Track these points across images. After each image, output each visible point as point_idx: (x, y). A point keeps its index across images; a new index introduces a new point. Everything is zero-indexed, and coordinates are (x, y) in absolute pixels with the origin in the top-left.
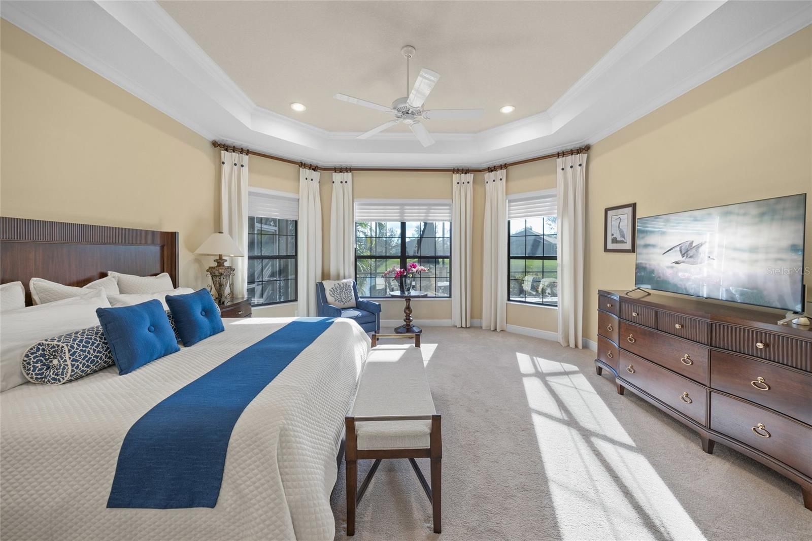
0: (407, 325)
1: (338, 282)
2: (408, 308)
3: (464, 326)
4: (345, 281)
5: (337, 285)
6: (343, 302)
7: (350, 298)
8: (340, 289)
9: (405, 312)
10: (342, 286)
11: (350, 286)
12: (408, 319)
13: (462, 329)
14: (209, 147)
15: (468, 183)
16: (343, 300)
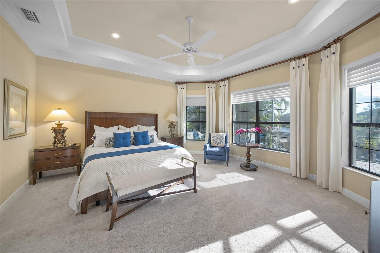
0: (248, 163)
1: (218, 134)
2: (248, 153)
3: (298, 176)
4: (221, 134)
5: (216, 135)
6: (217, 143)
7: (221, 142)
8: (217, 137)
9: (246, 155)
10: (218, 136)
11: (223, 137)
12: (248, 159)
13: (296, 178)
14: (174, 85)
15: (304, 65)
16: (218, 143)
